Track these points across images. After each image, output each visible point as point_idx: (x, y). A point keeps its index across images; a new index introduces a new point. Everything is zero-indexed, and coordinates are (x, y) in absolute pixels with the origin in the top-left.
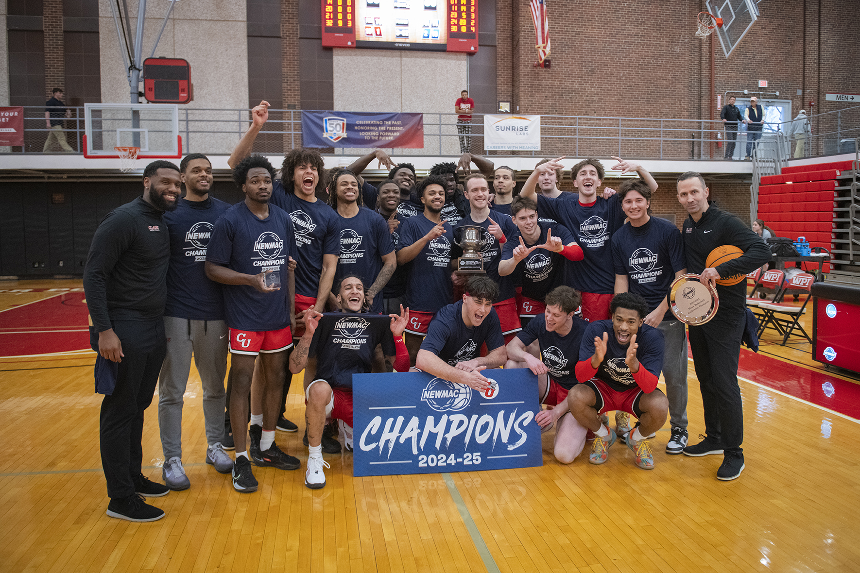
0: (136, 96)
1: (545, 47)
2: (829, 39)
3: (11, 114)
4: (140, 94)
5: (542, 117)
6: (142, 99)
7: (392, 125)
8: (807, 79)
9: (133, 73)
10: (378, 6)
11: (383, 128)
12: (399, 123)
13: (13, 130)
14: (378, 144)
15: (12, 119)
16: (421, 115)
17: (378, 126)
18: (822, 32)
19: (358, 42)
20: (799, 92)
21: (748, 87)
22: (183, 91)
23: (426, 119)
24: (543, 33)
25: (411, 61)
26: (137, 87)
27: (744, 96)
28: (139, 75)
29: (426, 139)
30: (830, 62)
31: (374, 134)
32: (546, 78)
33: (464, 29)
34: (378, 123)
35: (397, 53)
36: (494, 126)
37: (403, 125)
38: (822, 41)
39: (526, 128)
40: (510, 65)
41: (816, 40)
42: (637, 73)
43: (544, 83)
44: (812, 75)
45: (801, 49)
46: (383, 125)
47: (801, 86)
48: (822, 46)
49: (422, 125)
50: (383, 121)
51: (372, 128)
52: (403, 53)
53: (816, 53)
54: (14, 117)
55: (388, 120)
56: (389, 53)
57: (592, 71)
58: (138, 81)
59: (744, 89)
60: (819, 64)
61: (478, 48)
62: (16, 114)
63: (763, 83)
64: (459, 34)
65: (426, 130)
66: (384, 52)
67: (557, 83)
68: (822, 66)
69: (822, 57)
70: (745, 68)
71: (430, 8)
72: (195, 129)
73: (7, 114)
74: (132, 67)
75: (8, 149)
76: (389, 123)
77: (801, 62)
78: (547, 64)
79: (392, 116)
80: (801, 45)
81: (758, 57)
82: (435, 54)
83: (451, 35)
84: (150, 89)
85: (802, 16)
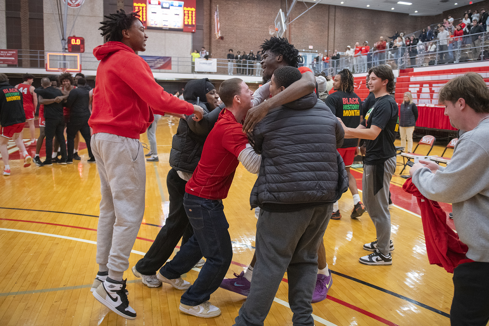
0: (64, 50)
1: (218, 34)
2: (338, 30)
3: (13, 52)
4: (66, 49)
5: (217, 60)
6: (67, 51)
7: (160, 61)
8: (329, 46)
9: (63, 42)
10: (156, 13)
11: (156, 62)
12: (162, 60)
13: (13, 59)
14: (154, 68)
15: (13, 54)
16: (170, 58)
17: (154, 61)
18: (336, 27)
19: (148, 27)
20: (326, 51)
21: (305, 48)
22: (82, 48)
23: (172, 59)
24: (217, 28)
25: (169, 35)
26: (65, 47)
27: (303, 52)
28: (65, 42)
29: (172, 67)
30: (339, 39)
31: (152, 64)
32: (222, 43)
33: (190, 23)
34: (154, 60)
35: (164, 31)
36: (199, 62)
37: (164, 61)
38: (336, 31)
39: (211, 64)
40: (209, 37)
41: (333, 31)
42: (259, 42)
43: (222, 45)
44: (331, 44)
45: (327, 34)
46: (156, 61)
47: (326, 48)
48: (336, 33)
49: (171, 61)
50: (156, 59)
51: (152, 62)
52: (166, 31)
53: (333, 36)
54: (14, 54)
55: (158, 59)
56: (160, 31)
57: (241, 41)
58: (65, 44)
59: (303, 49)
60: (334, 40)
61: (196, 30)
62: (15, 52)
63: (311, 47)
64: (188, 25)
65: (173, 63)
66: (158, 31)
67: (227, 45)
68: (335, 40)
69: (336, 37)
70: (304, 41)
71: (177, 14)
72: (84, 60)
73: (11, 52)
74: (63, 39)
75: (6, 65)
76: (158, 60)
77: (327, 39)
78: (222, 38)
79: (160, 58)
80: (327, 33)
81: (309, 37)
82: (179, 32)
83: (185, 25)
84: (70, 48)
85: (327, 21)
